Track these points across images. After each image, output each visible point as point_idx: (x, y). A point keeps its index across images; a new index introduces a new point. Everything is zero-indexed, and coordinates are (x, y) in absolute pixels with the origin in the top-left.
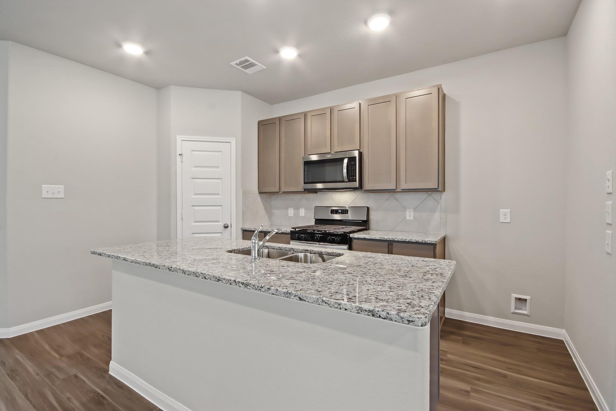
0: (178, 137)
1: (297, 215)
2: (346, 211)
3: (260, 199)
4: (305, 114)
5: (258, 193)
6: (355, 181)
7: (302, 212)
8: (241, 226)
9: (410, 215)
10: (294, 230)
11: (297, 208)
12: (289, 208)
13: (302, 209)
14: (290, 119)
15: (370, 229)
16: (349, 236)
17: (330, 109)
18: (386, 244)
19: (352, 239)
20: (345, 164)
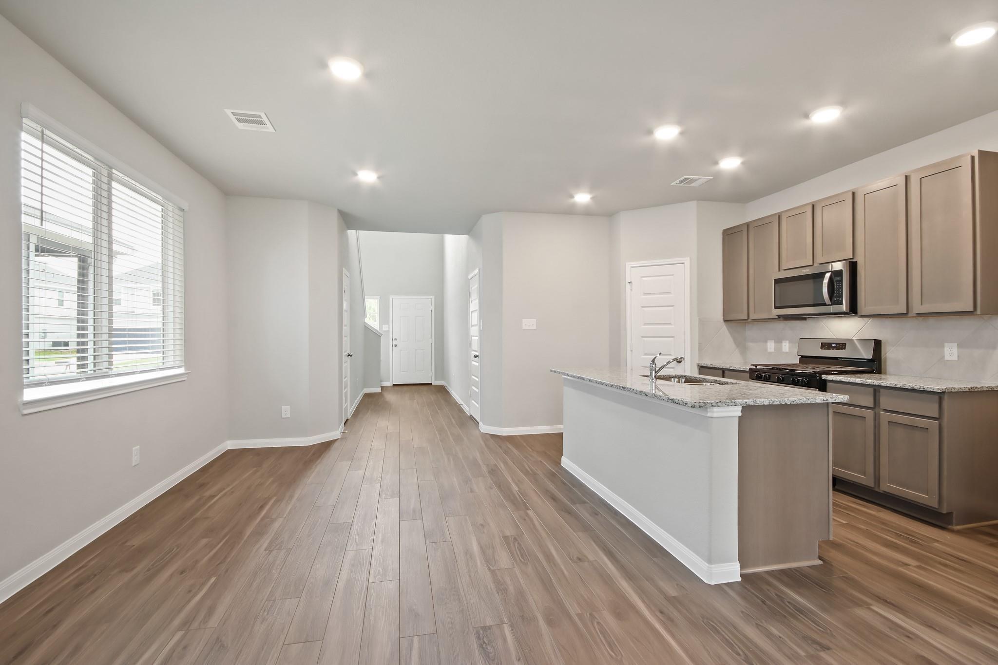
0: (627, 264)
1: (778, 350)
2: (842, 346)
3: (726, 329)
4: (779, 216)
5: (722, 321)
6: (842, 304)
7: (786, 346)
8: (697, 361)
9: (951, 352)
10: (755, 367)
11: (779, 341)
12: (768, 341)
13: (785, 342)
14: (761, 224)
15: (885, 373)
16: (820, 378)
17: (811, 206)
18: (872, 390)
19: (825, 381)
20: (826, 281)
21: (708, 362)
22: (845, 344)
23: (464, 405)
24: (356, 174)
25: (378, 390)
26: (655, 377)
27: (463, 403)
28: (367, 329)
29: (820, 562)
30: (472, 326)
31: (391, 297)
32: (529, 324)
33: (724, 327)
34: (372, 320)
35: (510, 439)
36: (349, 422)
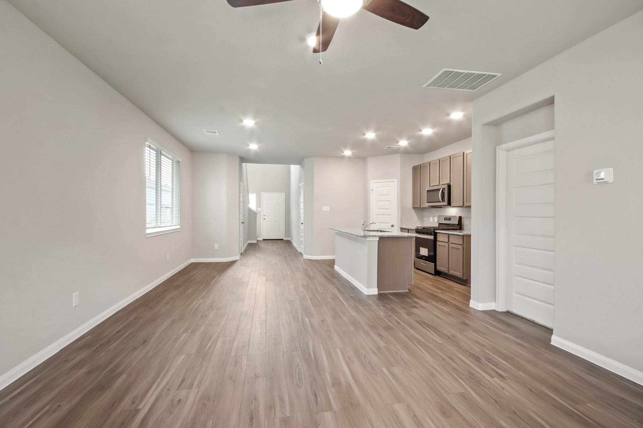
0: (371, 181)
1: (434, 221)
4: (430, 163)
5: (412, 208)
6: (446, 202)
8: (400, 226)
10: (417, 228)
11: (434, 217)
12: (430, 217)
13: (436, 218)
14: (424, 166)
15: (463, 230)
16: (435, 231)
17: (438, 160)
18: (447, 235)
19: (437, 233)
20: (440, 192)
21: (404, 227)
22: (451, 218)
23: (298, 248)
24: (249, 146)
25: (255, 242)
26: (364, 230)
27: (297, 247)
28: (250, 210)
29: (408, 291)
30: (301, 209)
31: (262, 193)
32: (326, 208)
33: (413, 210)
34: (253, 205)
35: (317, 261)
36: (242, 254)
